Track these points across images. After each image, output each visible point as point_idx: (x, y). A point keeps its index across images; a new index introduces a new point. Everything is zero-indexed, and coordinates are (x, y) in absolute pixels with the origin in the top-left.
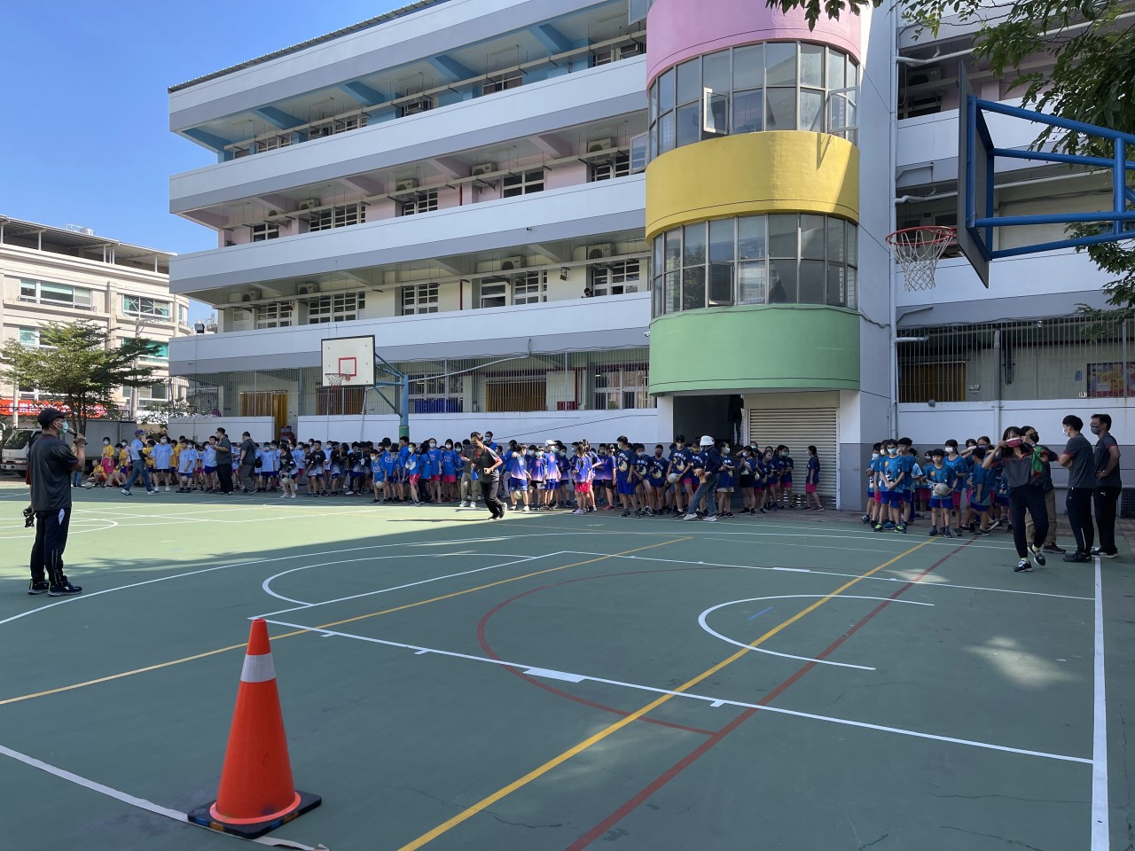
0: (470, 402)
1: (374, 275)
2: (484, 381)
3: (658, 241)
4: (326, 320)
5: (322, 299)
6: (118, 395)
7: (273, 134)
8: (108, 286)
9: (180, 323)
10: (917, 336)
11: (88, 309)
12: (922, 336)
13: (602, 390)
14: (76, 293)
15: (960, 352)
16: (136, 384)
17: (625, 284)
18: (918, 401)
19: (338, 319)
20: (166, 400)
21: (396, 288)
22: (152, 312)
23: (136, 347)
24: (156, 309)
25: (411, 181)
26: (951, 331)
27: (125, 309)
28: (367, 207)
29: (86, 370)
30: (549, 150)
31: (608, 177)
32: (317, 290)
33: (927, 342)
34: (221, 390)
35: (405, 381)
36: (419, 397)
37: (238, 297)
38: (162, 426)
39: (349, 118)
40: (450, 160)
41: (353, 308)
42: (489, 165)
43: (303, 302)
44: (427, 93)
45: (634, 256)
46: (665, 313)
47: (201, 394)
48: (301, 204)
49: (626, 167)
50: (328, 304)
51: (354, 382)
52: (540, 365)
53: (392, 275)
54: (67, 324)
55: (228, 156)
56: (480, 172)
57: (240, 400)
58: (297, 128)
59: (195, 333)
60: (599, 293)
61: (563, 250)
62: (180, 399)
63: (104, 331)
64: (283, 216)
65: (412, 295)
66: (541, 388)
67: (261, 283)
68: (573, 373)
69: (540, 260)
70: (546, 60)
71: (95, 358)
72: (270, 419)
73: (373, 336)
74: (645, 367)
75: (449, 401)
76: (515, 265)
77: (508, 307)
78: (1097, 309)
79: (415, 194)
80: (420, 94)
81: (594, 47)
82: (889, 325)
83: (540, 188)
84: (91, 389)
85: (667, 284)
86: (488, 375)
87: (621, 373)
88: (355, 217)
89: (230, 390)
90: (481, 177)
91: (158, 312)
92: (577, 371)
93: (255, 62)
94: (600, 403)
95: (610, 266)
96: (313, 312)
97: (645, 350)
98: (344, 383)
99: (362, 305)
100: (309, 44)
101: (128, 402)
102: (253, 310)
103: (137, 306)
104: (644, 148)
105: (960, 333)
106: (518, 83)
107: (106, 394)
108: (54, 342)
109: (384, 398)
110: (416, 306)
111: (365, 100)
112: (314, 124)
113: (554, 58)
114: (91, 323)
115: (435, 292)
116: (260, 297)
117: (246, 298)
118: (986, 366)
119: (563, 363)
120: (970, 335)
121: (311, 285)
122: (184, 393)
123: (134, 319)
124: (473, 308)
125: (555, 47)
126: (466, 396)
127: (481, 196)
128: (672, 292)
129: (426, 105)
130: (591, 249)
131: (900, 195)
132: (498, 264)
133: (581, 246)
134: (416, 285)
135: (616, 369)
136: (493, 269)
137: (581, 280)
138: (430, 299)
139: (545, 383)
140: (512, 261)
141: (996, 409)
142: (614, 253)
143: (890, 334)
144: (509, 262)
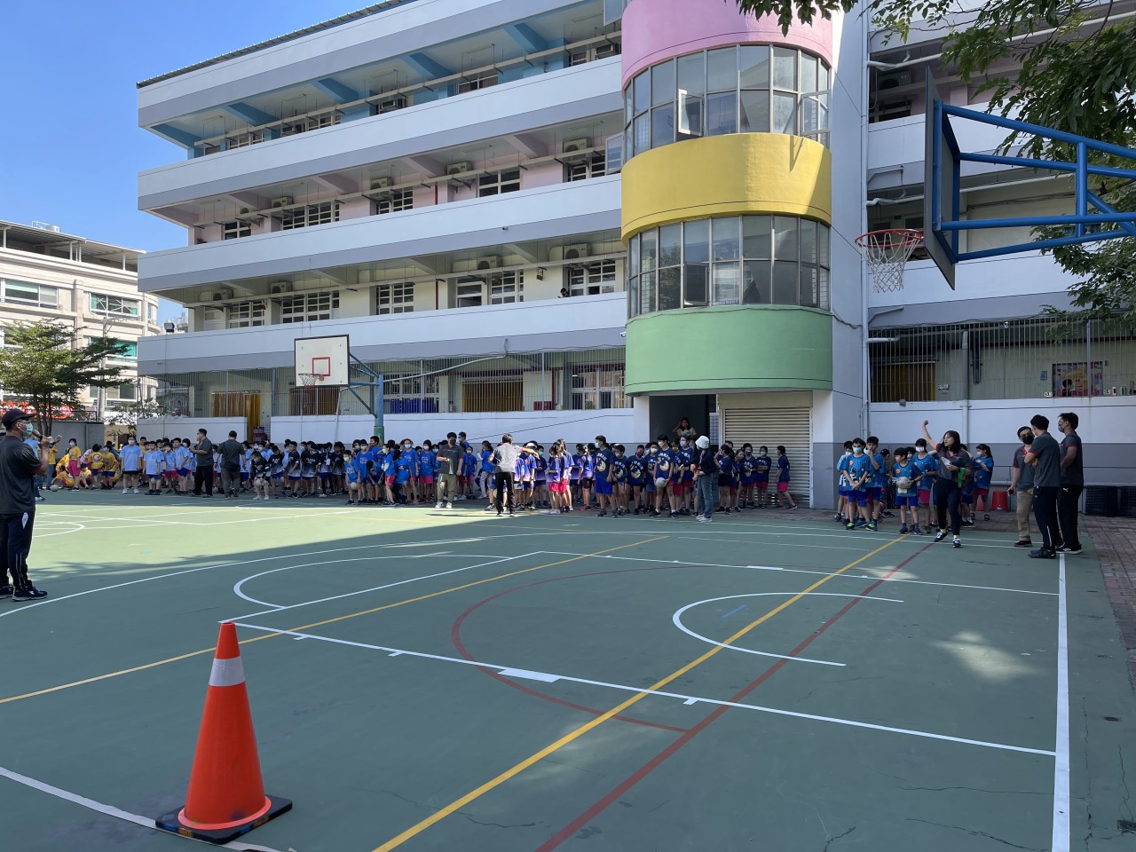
0: (447, 402)
1: (348, 274)
2: (460, 381)
3: (633, 241)
4: (300, 319)
5: (295, 298)
6: (85, 395)
7: (244, 131)
8: (75, 284)
9: (149, 322)
10: (888, 337)
11: (54, 307)
12: (893, 337)
13: (579, 390)
14: (41, 292)
15: (929, 353)
16: (103, 384)
17: (602, 284)
18: (889, 401)
19: (312, 318)
20: (135, 401)
21: (371, 287)
22: (120, 311)
23: (103, 346)
24: (124, 308)
25: (385, 180)
26: (920, 332)
27: (92, 307)
28: (341, 206)
29: (53, 371)
30: (525, 150)
31: (584, 177)
32: (291, 289)
33: (898, 342)
34: (192, 390)
35: (380, 381)
36: (394, 397)
37: (209, 295)
38: (130, 427)
39: (321, 115)
40: (424, 159)
41: (327, 307)
42: (465, 164)
43: (276, 302)
44: (402, 90)
45: (610, 257)
46: (641, 313)
47: (171, 395)
48: (273, 202)
49: (602, 167)
50: (302, 303)
51: (327, 382)
52: (517, 365)
53: (368, 273)
54: (32, 323)
55: (198, 153)
56: (455, 171)
57: (211, 400)
58: (269, 125)
59: (165, 333)
60: (575, 293)
61: (540, 250)
62: (149, 399)
63: (70, 330)
64: (256, 213)
65: (387, 294)
66: (518, 388)
67: (232, 281)
68: (550, 373)
69: (517, 260)
70: (522, 59)
71: (60, 358)
72: (242, 420)
73: (348, 336)
74: (621, 367)
75: (424, 401)
76: (491, 264)
77: (484, 307)
78: (1062, 310)
79: (391, 193)
80: (395, 92)
81: (569, 47)
82: (861, 326)
83: (516, 187)
84: (57, 389)
85: (643, 284)
86: (465, 375)
87: (598, 373)
88: (329, 215)
89: (201, 390)
90: (456, 176)
91: (126, 310)
92: (554, 371)
93: (226, 58)
94: (577, 402)
95: (586, 267)
96: (286, 312)
97: (621, 350)
98: (318, 383)
99: (336, 304)
100: (282, 40)
101: (95, 403)
102: (225, 309)
103: (105, 304)
104: (620, 148)
105: (929, 333)
106: (494, 82)
107: (72, 394)
108: (19, 341)
109: (360, 399)
110: (391, 305)
111: (339, 97)
112: (287, 120)
113: (529, 57)
114: (57, 322)
115: (411, 291)
116: (232, 296)
117: (217, 297)
118: (954, 367)
119: (540, 363)
120: (939, 336)
121: (284, 284)
122: (153, 393)
123: (101, 317)
124: (449, 307)
125: (530, 46)
126: (442, 396)
127: (457, 196)
128: (648, 292)
129: (401, 103)
130: (567, 249)
131: (871, 198)
132: (474, 264)
133: (558, 246)
134: (391, 285)
135: (592, 369)
136: (469, 268)
137: (557, 280)
138: (406, 298)
139: (522, 383)
140: (488, 260)
141: (965, 408)
142: (591, 253)
143: (862, 335)
144: (485, 261)
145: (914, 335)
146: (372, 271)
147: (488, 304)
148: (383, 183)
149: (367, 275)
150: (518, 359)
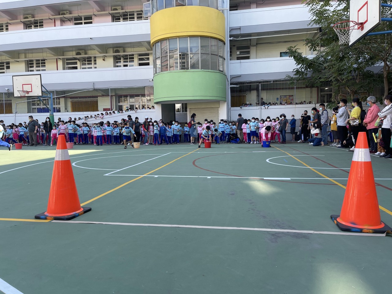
0: (64, 108)
1: (15, 54)
2: (70, 100)
17: (129, 64)
18: (236, 107)
21: (25, 61)
26: (246, 84)
28: (9, 25)
30: (96, 8)
33: (239, 87)
36: (38, 107)
40: (51, 8)
41: (4, 69)
42: (68, 11)
45: (132, 53)
52: (95, 94)
60: (118, 66)
61: (104, 48)
65: (33, 64)
66: (96, 103)
69: (93, 52)
76: (82, 54)
82: (228, 81)
83: (91, 23)
87: (129, 97)
88: (3, 29)
90: (64, 16)
92: (111, 96)
94: (120, 108)
95: (122, 56)
99: (8, 67)
110: (35, 68)
115: (44, 63)
127: (64, 24)
130: (115, 49)
131: (230, 37)
132: (74, 53)
133: (111, 48)
134: (35, 60)
135: (126, 96)
136: (72, 54)
137: (111, 61)
138: (42, 66)
139: (97, 101)
140: (81, 52)
141: (260, 109)
142: (124, 51)
143: (228, 84)
144: (79, 52)
145: (244, 85)
146: (25, 54)
147: (81, 69)
148: (30, 17)
149: (23, 55)
150: (97, 91)
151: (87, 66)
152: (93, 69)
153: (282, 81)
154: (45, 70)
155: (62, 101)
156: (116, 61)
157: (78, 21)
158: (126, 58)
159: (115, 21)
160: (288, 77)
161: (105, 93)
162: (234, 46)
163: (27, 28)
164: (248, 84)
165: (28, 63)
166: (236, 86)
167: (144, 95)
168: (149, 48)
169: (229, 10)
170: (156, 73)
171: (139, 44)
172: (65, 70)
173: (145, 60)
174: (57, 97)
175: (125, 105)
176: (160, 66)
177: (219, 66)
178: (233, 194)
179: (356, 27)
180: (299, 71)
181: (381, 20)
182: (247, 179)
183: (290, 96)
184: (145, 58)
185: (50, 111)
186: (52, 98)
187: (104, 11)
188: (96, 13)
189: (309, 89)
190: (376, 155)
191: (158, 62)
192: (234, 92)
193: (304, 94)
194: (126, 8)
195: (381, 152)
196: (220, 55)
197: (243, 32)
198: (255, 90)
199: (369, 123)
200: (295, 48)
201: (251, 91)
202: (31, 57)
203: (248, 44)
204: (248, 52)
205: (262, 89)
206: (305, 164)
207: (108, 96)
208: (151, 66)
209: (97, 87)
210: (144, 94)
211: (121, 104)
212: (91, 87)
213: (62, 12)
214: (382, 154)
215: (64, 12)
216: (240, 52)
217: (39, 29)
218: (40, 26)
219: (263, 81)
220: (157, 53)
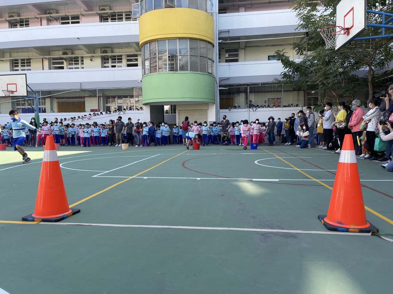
0: (50, 108)
2: (56, 101)
12: (226, 87)
17: (117, 64)
18: (225, 109)
21: (10, 60)
26: (235, 86)
30: (84, 8)
33: (227, 90)
36: (23, 107)
42: (54, 11)
45: (120, 54)
49: (115, 19)
52: (82, 94)
60: (106, 67)
61: (91, 48)
65: (18, 63)
66: (83, 104)
69: (80, 52)
76: (69, 53)
79: (18, 20)
82: (217, 83)
83: (78, 22)
86: (58, 98)
87: (117, 98)
90: (51, 15)
92: (99, 97)
95: (110, 57)
110: (20, 68)
115: (30, 62)
126: (47, 106)
127: (51, 23)
130: (103, 50)
131: (219, 39)
132: (61, 53)
133: (98, 48)
134: (20, 59)
135: (114, 97)
136: (59, 54)
137: (98, 61)
138: (27, 65)
139: (85, 102)
140: (67, 51)
141: (248, 111)
142: (112, 52)
143: (217, 86)
144: (66, 52)
145: (233, 87)
146: (10, 53)
147: (67, 69)
148: (15, 15)
149: (8, 55)
150: (84, 92)
151: (74, 66)
152: (80, 70)
153: (270, 84)
154: (30, 70)
155: (48, 101)
156: (104, 61)
157: (64, 20)
158: (114, 58)
159: (103, 21)
160: (277, 80)
161: (92, 93)
162: (223, 48)
163: (12, 27)
164: (237, 87)
165: (13, 63)
166: (224, 88)
167: (132, 97)
168: (137, 48)
169: (218, 13)
170: (145, 74)
171: (127, 45)
172: (51, 69)
173: (133, 61)
174: (43, 97)
175: (113, 106)
176: (149, 68)
177: (208, 69)
178: (222, 195)
179: (343, 32)
180: (287, 75)
181: (366, 26)
182: (236, 180)
183: (277, 98)
184: (134, 59)
185: (36, 111)
186: (37, 99)
187: (92, 11)
188: (84, 13)
189: (296, 92)
190: (360, 157)
191: (147, 63)
192: (222, 95)
193: (291, 97)
194: (114, 8)
195: (366, 154)
196: (209, 57)
197: (231, 35)
198: (243, 92)
199: (355, 126)
200: (283, 52)
201: (239, 93)
202: (16, 56)
203: (237, 47)
204: (237, 55)
205: (250, 92)
206: (292, 166)
207: (96, 97)
208: (140, 67)
209: (84, 87)
210: (132, 95)
211: (108, 105)
212: (78, 87)
213: (49, 11)
214: (367, 156)
215: (50, 11)
216: (229, 55)
217: (24, 28)
218: (26, 25)
219: (251, 84)
220: (145, 54)
